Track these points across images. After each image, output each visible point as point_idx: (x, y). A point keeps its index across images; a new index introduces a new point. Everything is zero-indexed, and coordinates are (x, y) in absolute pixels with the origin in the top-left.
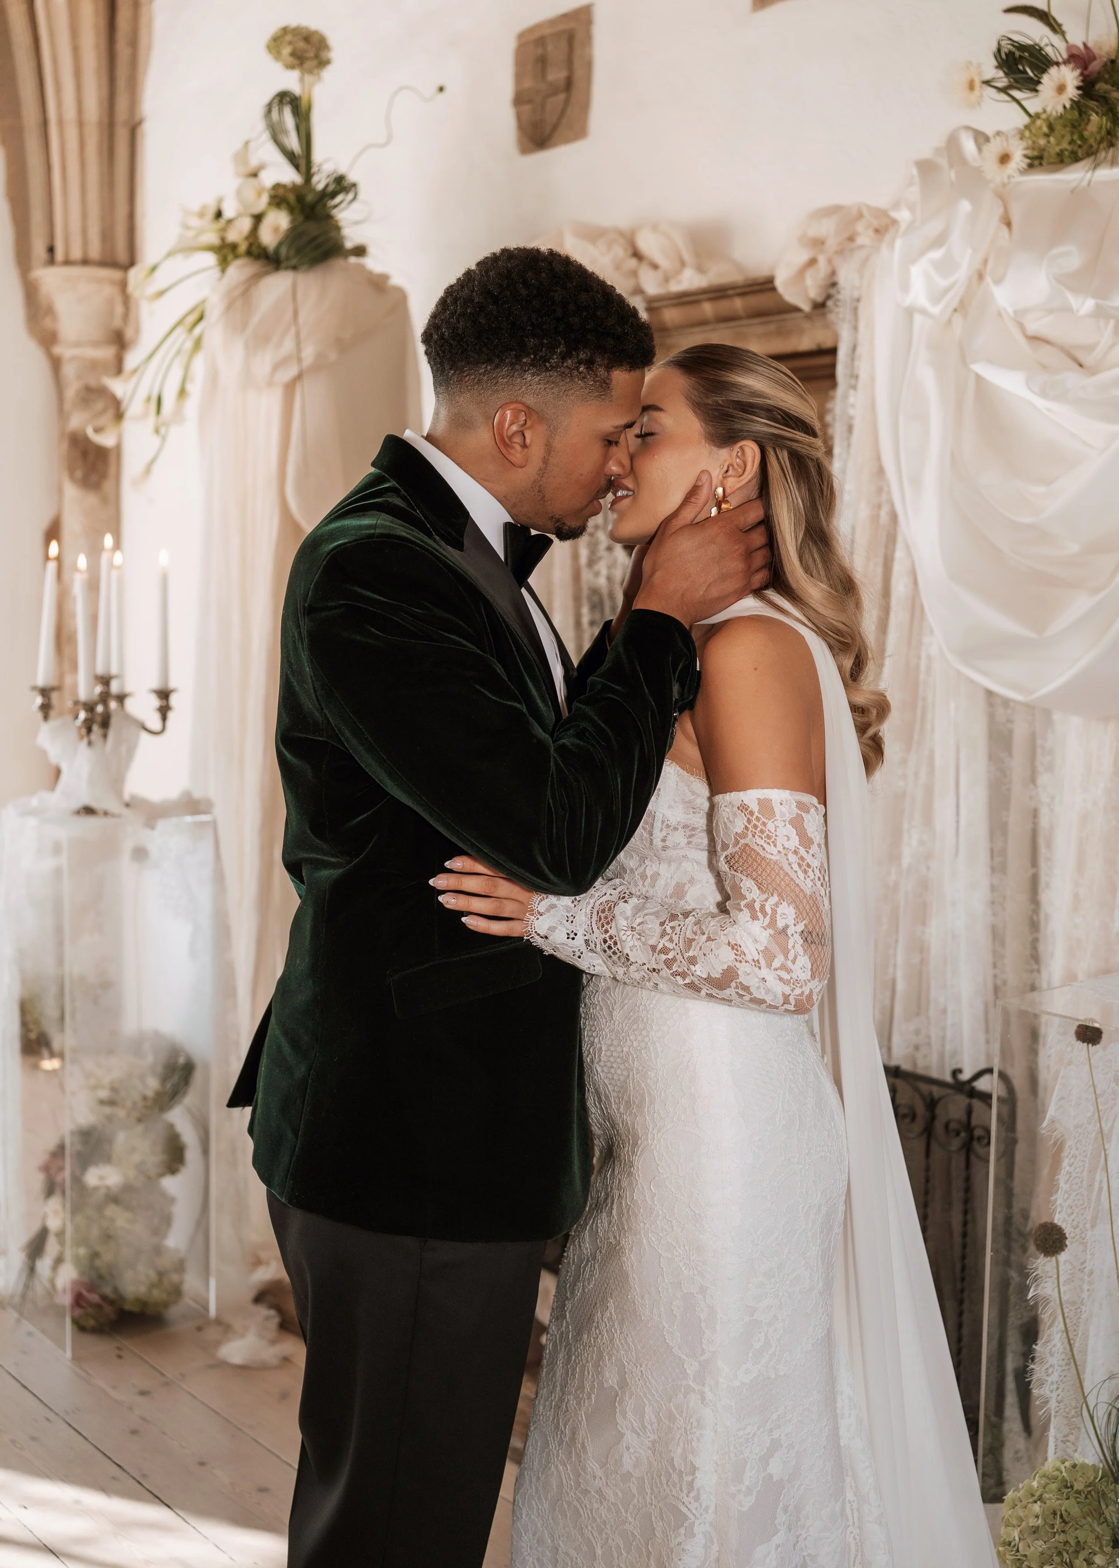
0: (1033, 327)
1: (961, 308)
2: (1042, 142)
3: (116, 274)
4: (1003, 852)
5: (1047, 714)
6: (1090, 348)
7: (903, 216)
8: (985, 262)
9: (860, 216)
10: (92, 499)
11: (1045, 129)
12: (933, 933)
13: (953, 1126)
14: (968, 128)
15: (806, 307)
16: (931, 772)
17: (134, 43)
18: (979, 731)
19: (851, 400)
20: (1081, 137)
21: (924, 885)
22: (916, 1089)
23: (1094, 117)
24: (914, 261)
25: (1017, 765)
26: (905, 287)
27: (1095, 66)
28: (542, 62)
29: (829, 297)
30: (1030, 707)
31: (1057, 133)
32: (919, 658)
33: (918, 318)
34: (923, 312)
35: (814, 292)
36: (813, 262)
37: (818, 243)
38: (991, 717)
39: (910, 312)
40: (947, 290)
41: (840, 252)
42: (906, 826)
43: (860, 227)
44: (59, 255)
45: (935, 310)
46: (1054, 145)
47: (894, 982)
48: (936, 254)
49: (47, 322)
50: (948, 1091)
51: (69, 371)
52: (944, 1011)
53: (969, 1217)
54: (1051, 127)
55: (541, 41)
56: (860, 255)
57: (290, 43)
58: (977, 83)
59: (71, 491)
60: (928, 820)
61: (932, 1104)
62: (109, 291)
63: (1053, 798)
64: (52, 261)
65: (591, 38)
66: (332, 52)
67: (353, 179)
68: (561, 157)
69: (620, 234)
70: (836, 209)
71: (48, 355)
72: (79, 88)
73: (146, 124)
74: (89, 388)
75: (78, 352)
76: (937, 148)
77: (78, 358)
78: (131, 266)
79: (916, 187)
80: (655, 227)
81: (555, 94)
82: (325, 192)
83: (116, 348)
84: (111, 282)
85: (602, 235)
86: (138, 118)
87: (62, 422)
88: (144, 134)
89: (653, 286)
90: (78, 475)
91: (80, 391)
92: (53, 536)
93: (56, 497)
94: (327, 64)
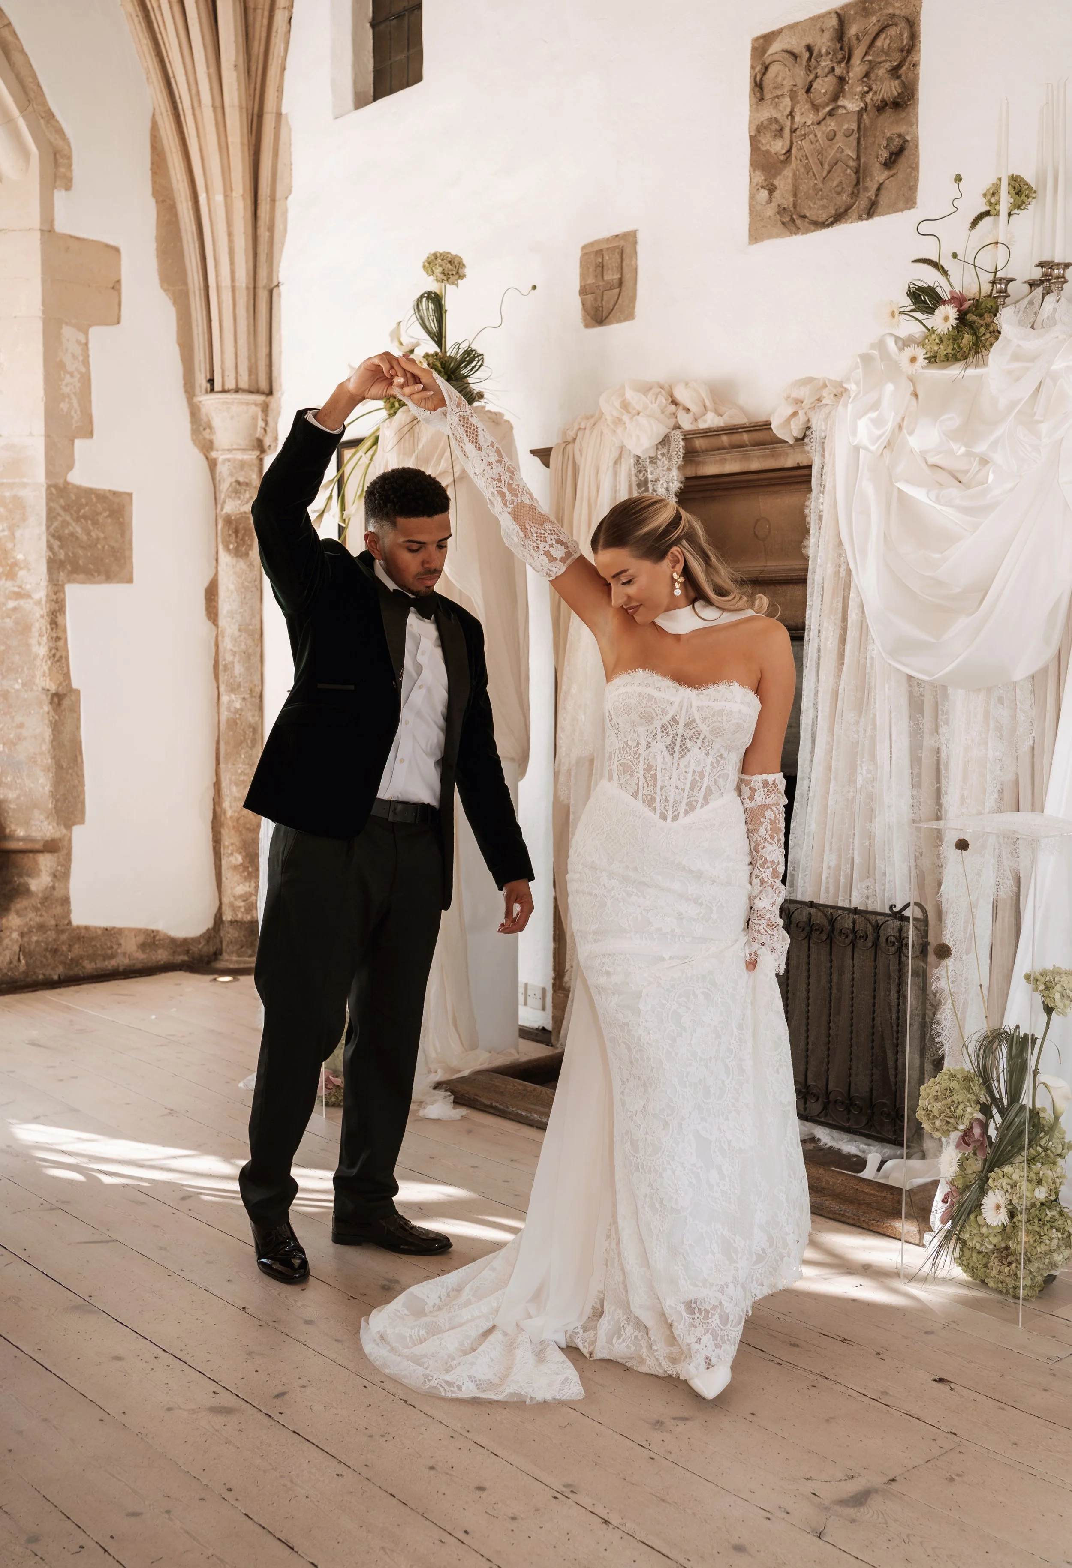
0: (931, 460)
1: (888, 445)
2: (936, 348)
3: (260, 398)
4: (919, 775)
5: (944, 688)
6: (966, 472)
7: (852, 387)
8: (903, 418)
9: (825, 386)
10: (242, 565)
11: (937, 341)
12: (878, 827)
13: (891, 939)
14: (891, 334)
15: (791, 441)
16: (874, 728)
17: (271, 228)
18: (904, 701)
19: (821, 500)
20: (959, 347)
21: (871, 798)
22: (868, 920)
23: (966, 336)
24: (860, 418)
25: (927, 722)
26: (854, 433)
27: (967, 305)
28: (601, 268)
29: (805, 436)
30: (934, 685)
31: (944, 343)
32: (866, 658)
33: (862, 452)
34: (866, 449)
35: (797, 433)
36: (795, 414)
37: (799, 402)
38: (911, 693)
39: (857, 449)
40: (880, 436)
41: (812, 408)
42: (859, 762)
43: (825, 393)
44: (218, 386)
45: (873, 448)
46: (943, 350)
47: (853, 858)
48: (873, 415)
49: (206, 434)
50: (888, 918)
51: (223, 469)
52: (884, 874)
53: (901, 1000)
54: (942, 340)
55: (600, 253)
56: (826, 410)
57: (441, 266)
58: (897, 313)
59: (225, 558)
60: (873, 757)
61: (877, 928)
62: (258, 411)
63: (948, 740)
64: (212, 390)
65: (636, 253)
66: (467, 271)
67: (480, 351)
68: (615, 331)
69: (662, 388)
70: (809, 380)
71: (207, 458)
72: (232, 263)
73: (281, 287)
74: (238, 483)
75: (229, 456)
76: (872, 346)
77: (229, 460)
78: (270, 393)
79: (860, 370)
80: (687, 384)
81: (611, 289)
82: (462, 361)
83: (258, 453)
84: (256, 405)
85: (650, 389)
86: (275, 283)
87: (219, 507)
88: (279, 295)
89: (687, 424)
90: (231, 546)
91: (231, 484)
92: (211, 593)
93: (215, 562)
94: (462, 277)
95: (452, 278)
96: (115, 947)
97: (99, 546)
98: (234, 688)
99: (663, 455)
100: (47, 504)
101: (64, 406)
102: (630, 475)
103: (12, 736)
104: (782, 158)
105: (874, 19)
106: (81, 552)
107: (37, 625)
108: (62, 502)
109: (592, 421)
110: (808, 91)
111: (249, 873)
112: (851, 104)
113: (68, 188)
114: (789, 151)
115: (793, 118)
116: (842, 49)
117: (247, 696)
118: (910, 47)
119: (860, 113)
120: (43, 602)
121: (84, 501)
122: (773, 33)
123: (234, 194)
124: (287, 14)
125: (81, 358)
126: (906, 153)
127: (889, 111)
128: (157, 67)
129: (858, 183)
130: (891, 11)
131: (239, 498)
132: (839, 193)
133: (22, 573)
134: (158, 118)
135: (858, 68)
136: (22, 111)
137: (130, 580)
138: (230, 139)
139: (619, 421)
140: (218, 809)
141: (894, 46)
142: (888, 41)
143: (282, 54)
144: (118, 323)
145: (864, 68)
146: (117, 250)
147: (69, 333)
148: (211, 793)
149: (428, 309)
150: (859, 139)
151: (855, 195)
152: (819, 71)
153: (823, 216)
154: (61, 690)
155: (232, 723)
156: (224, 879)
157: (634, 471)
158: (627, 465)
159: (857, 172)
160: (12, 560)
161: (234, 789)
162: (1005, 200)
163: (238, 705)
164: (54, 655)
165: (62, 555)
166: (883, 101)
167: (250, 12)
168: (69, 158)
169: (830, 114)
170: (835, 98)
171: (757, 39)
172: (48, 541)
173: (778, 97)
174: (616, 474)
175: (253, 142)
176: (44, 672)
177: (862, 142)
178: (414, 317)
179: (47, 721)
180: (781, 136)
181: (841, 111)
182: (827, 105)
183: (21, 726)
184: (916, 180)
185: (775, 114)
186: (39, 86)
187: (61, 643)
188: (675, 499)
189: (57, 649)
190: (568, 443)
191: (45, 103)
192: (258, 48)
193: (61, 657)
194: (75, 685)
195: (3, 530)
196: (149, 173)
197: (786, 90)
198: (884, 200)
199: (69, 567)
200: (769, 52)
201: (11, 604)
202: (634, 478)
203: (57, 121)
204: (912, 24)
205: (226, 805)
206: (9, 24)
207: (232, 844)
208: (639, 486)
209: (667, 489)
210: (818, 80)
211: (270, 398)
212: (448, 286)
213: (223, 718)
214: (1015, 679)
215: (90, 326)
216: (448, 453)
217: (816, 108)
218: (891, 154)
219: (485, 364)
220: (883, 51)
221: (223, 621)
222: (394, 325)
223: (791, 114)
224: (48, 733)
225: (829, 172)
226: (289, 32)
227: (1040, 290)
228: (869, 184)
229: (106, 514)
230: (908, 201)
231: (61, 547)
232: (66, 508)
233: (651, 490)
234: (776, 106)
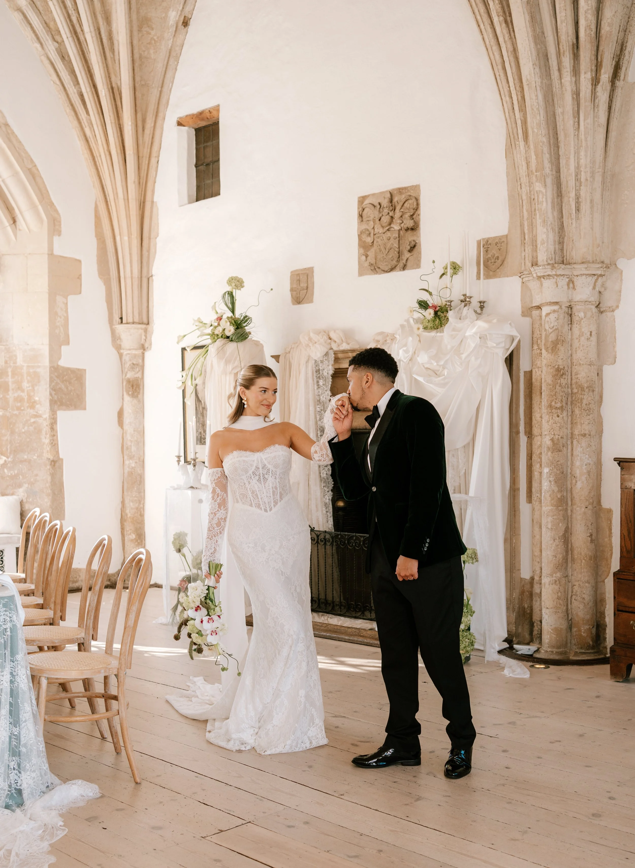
0: (426, 366)
1: (411, 360)
2: (427, 324)
3: (144, 326)
6: (439, 370)
7: (397, 337)
8: (416, 350)
9: (388, 336)
10: (135, 401)
11: (427, 322)
14: (411, 317)
17: (149, 251)
20: (434, 324)
23: (437, 320)
24: (400, 349)
26: (398, 354)
27: (437, 308)
28: (299, 281)
31: (429, 323)
34: (403, 361)
37: (378, 341)
40: (407, 357)
41: (383, 344)
43: (388, 338)
44: (124, 321)
45: (405, 361)
46: (430, 325)
48: (405, 348)
49: (118, 342)
51: (126, 358)
54: (429, 321)
55: (298, 275)
56: (388, 345)
57: (234, 281)
58: (412, 310)
59: (127, 398)
62: (142, 332)
64: (122, 322)
65: (313, 276)
66: (245, 284)
67: (250, 317)
68: (305, 307)
69: (325, 332)
70: (382, 333)
71: (118, 353)
72: (131, 266)
73: (154, 277)
74: (134, 364)
75: (129, 352)
76: (405, 321)
77: (129, 354)
78: (148, 324)
79: (400, 330)
80: (335, 331)
81: (303, 290)
82: (243, 320)
83: (142, 350)
84: (142, 329)
85: (320, 333)
86: (150, 275)
87: (124, 375)
88: (153, 281)
89: (335, 348)
90: (130, 393)
91: (130, 365)
92: (120, 414)
93: (122, 400)
94: (243, 287)
95: (239, 288)
96: (78, 577)
97: (72, 393)
98: (131, 458)
99: (326, 360)
100: (50, 375)
101: (57, 331)
102: (312, 367)
103: (32, 480)
104: (371, 244)
105: (403, 196)
106: (64, 396)
107: (45, 429)
108: (56, 374)
109: (297, 345)
110: (380, 220)
111: (138, 543)
112: (396, 227)
113: (59, 235)
114: (373, 242)
115: (374, 229)
116: (392, 206)
117: (137, 461)
118: (417, 208)
119: (399, 231)
120: (48, 419)
121: (65, 373)
122: (366, 196)
123: (133, 237)
124: (157, 159)
125: (64, 310)
126: (416, 247)
127: (409, 232)
128: (98, 181)
129: (399, 257)
130: (409, 194)
131: (134, 371)
132: (392, 260)
133: (37, 406)
134: (98, 203)
135: (398, 214)
136: (40, 202)
137: (85, 409)
138: (131, 213)
139: (308, 345)
140: (123, 514)
141: (411, 207)
142: (409, 205)
143: (154, 176)
144: (80, 293)
145: (401, 214)
146: (80, 261)
147: (59, 299)
148: (120, 506)
149: (227, 298)
150: (399, 240)
151: (398, 261)
152: (383, 213)
153: (386, 269)
154: (55, 459)
155: (130, 474)
156: (126, 546)
157: (314, 366)
158: (311, 363)
159: (399, 253)
160: (33, 400)
161: (131, 504)
162: (449, 271)
163: (133, 465)
164: (52, 443)
165: (56, 397)
166: (407, 228)
167: (140, 158)
168: (60, 222)
169: (388, 230)
170: (390, 224)
171: (359, 198)
172: (50, 392)
173: (368, 221)
174: (307, 367)
175: (141, 213)
176: (48, 451)
177: (400, 242)
178: (222, 301)
179: (48, 473)
180: (370, 236)
181: (392, 229)
182: (387, 226)
183: (37, 475)
184: (420, 258)
185: (367, 227)
186: (48, 191)
187: (55, 438)
188: (331, 378)
189: (53, 440)
190: (287, 353)
191: (50, 199)
192: (143, 174)
193: (55, 444)
194: (61, 457)
195: (29, 387)
196: (94, 227)
197: (371, 218)
198: (409, 264)
199: (59, 403)
200: (364, 204)
201: (32, 420)
202: (314, 369)
203: (55, 206)
204: (417, 200)
205: (128, 511)
206: (35, 166)
207: (130, 530)
208: (316, 372)
209: (328, 373)
210: (383, 217)
211: (148, 326)
212: (237, 291)
213: (126, 471)
214: (458, 447)
215: (68, 295)
216: (238, 359)
217: (383, 227)
218: (411, 247)
219: (253, 321)
220: (407, 208)
221: (126, 427)
222: (213, 304)
223: (373, 228)
224: (49, 479)
225: (388, 252)
226: (157, 167)
227: (463, 304)
228: (403, 258)
229: (75, 379)
230: (418, 266)
231: (55, 394)
232: (58, 377)
233: (321, 373)
234: (368, 224)
